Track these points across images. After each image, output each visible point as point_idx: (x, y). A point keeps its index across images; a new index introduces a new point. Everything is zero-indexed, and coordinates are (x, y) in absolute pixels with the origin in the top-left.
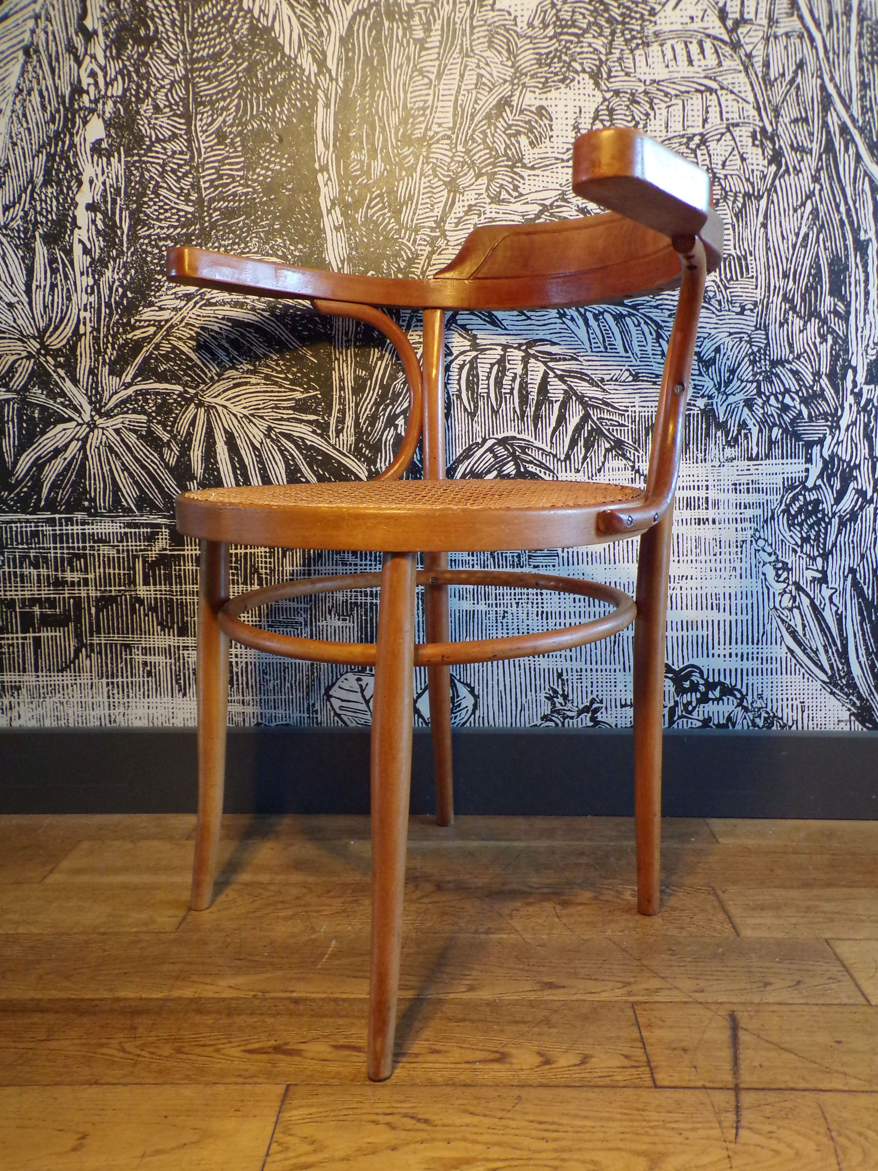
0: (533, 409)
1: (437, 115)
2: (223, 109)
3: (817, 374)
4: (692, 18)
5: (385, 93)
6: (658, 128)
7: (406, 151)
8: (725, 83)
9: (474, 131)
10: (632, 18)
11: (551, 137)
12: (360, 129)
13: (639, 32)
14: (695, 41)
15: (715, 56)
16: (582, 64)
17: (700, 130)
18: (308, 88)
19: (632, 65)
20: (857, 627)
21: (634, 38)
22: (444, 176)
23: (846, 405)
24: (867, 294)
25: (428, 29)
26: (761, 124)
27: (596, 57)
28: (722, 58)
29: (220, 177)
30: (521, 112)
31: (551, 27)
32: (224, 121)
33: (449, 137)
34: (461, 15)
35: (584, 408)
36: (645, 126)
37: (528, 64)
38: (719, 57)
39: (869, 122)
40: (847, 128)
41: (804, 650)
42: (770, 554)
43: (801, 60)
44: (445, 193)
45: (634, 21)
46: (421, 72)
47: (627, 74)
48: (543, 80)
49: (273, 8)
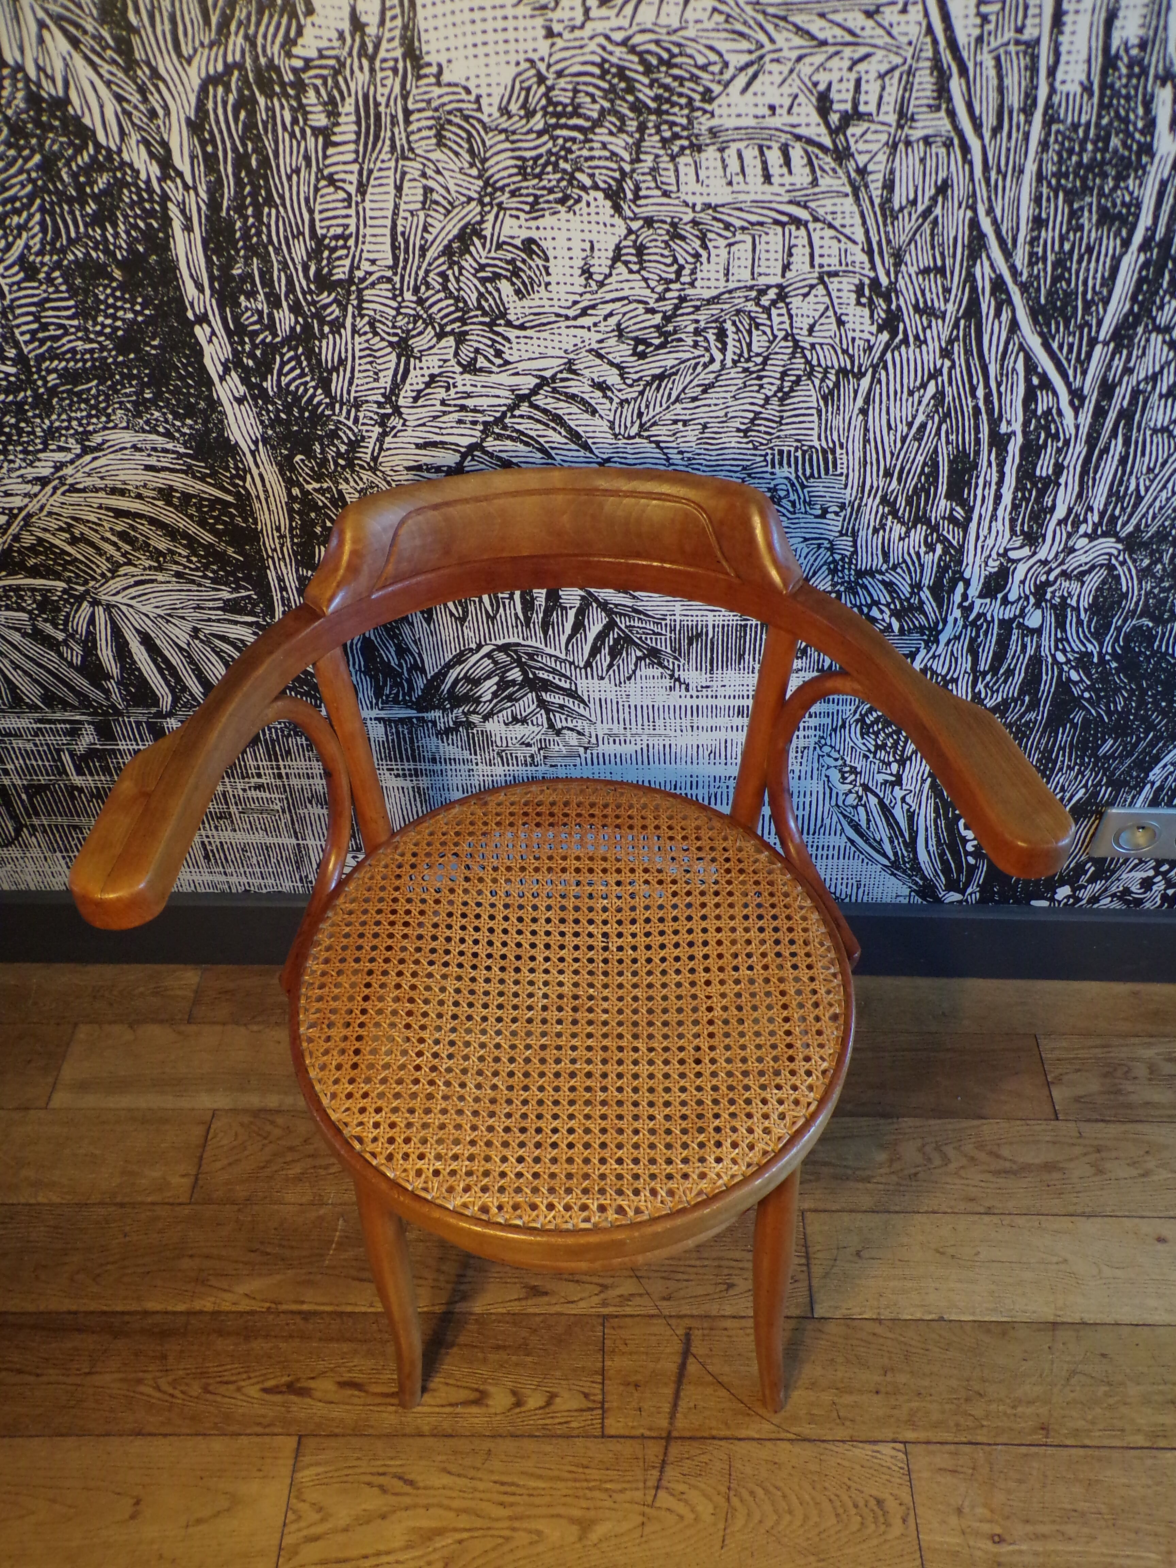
0: (541, 615)
1: (366, 247)
2: (21, 228)
3: (917, 587)
4: (772, 108)
5: (278, 212)
6: (713, 275)
7: (325, 298)
8: (821, 211)
9: (427, 272)
10: (673, 104)
11: (548, 284)
12: (247, 264)
13: (684, 128)
14: (775, 146)
15: (807, 170)
16: (592, 176)
17: (778, 280)
18: (151, 201)
19: (673, 180)
20: (931, 824)
21: (676, 136)
22: (388, 334)
23: (950, 619)
24: (998, 497)
25: (333, 113)
26: (872, 274)
27: (614, 166)
28: (819, 173)
29: (44, 327)
30: (499, 247)
31: (539, 115)
32: (27, 247)
33: (389, 280)
34: (386, 91)
35: (608, 615)
36: (693, 272)
37: (505, 173)
38: (813, 171)
39: (1038, 277)
40: (1004, 283)
41: (867, 841)
42: (836, 760)
43: (945, 181)
44: (393, 357)
45: (676, 109)
46: (331, 180)
47: (666, 194)
48: (530, 199)
49: (59, 65)
